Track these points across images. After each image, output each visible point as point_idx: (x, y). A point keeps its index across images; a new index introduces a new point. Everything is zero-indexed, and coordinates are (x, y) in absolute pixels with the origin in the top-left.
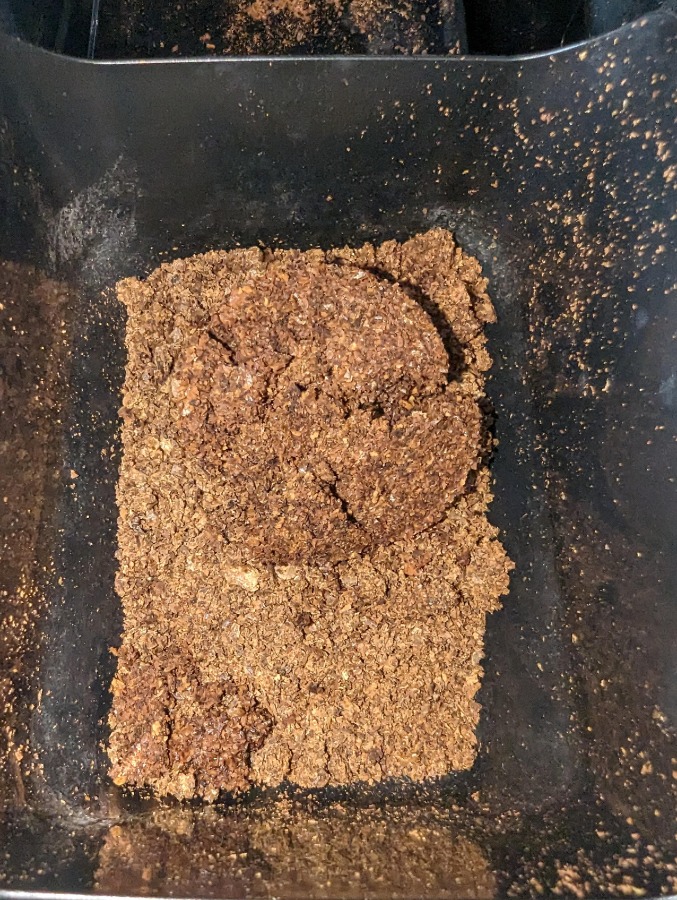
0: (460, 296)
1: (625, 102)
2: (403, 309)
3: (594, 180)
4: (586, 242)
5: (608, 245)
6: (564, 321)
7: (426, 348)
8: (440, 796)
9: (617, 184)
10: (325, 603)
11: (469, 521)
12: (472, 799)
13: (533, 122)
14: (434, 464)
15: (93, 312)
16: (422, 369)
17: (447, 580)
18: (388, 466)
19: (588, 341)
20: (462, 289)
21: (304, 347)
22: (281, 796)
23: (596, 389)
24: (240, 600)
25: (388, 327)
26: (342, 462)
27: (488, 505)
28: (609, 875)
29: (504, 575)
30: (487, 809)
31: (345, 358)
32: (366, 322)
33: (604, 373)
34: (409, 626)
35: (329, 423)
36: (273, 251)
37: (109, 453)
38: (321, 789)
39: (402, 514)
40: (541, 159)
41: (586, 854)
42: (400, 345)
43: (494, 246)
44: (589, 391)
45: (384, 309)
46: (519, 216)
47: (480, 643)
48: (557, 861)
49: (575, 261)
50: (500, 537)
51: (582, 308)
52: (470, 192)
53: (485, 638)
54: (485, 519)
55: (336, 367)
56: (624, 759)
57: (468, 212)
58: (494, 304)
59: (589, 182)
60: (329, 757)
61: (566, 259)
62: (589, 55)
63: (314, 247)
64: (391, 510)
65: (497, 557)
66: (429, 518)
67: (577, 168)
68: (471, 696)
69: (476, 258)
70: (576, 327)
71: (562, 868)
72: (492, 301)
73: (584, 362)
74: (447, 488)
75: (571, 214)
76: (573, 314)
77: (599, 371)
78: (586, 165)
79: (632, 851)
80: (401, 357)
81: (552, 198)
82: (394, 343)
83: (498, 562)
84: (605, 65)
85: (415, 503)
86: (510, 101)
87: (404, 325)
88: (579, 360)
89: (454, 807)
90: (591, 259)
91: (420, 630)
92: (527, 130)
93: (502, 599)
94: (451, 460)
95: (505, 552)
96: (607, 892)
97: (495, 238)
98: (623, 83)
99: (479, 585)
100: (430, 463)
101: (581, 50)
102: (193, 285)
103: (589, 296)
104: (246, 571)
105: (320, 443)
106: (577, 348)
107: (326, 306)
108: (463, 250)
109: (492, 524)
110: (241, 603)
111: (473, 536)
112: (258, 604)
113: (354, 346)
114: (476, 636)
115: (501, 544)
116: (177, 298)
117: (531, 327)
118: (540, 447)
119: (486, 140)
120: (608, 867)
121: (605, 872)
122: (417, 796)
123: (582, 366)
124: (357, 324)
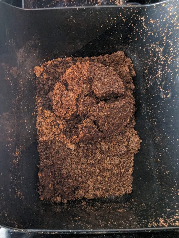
0: (126, 70)
1: (175, 19)
2: (112, 74)
3: (165, 39)
4: (163, 56)
5: (169, 57)
6: (156, 77)
7: (118, 85)
8: (123, 200)
9: (172, 41)
10: (92, 152)
11: (129, 130)
12: (132, 201)
13: (148, 23)
14: (121, 116)
15: (27, 76)
16: (118, 90)
17: (124, 145)
18: (109, 117)
19: (163, 83)
20: (127, 67)
21: (86, 85)
22: (83, 201)
23: (166, 96)
24: (70, 152)
25: (108, 79)
26: (97, 116)
27: (134, 125)
28: (172, 221)
29: (139, 144)
30: (136, 203)
31: (97, 88)
32: (102, 78)
33: (168, 92)
34: (114, 158)
35: (93, 105)
36: (75, 58)
37: (34, 114)
38: (93, 199)
39: (113, 129)
40: (150, 32)
41: (165, 215)
42: (111, 84)
43: (135, 55)
44: (164, 96)
45: (107, 74)
46: (143, 48)
47: (132, 161)
48: (158, 217)
49: (159, 61)
50: (138, 134)
51: (162, 74)
52: (129, 41)
53: (134, 160)
54: (134, 129)
55: (95, 90)
56: (173, 191)
57: (128, 46)
58: (135, 71)
59: (164, 40)
60: (95, 191)
61: (157, 60)
62: (165, 5)
63: (86, 57)
64: (110, 128)
65: (137, 139)
66: (120, 130)
67: (160, 36)
68: (130, 175)
69: (130, 59)
70: (160, 79)
71: (159, 219)
72: (135, 70)
73: (162, 88)
74: (124, 121)
75: (158, 48)
76: (159, 75)
77: (167, 91)
78: (163, 35)
79: (177, 214)
80: (112, 87)
81: (153, 43)
82: (110, 84)
83: (138, 141)
84: (170, 8)
85: (116, 126)
86: (142, 17)
87: (113, 79)
88: (160, 88)
89: (127, 203)
90: (165, 61)
91: (117, 158)
92: (146, 25)
93: (138, 150)
94: (125, 114)
95: (139, 138)
96: (172, 225)
97: (136, 53)
98: (175, 13)
99: (132, 147)
100: (120, 115)
101: (163, 3)
102: (54, 68)
103: (164, 71)
104: (71, 144)
105: (90, 110)
106: (160, 85)
107: (91, 74)
108: (127, 57)
109: (136, 130)
110: (70, 153)
111: (131, 134)
112: (75, 153)
113: (99, 85)
114: (131, 159)
115: (138, 136)
116: (49, 72)
117: (146, 78)
118: (149, 110)
119: (135, 27)
120: (171, 218)
121: (171, 220)
122: (117, 200)
123: (162, 90)
124: (100, 79)
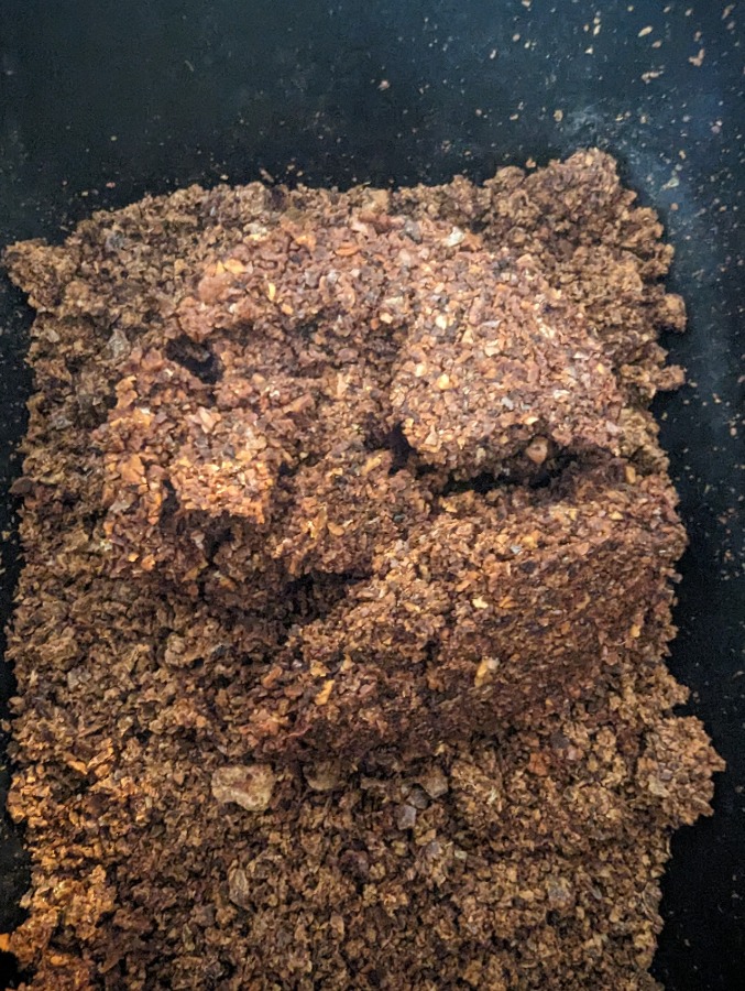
2: (537, 307)
7: (581, 383)
16: (575, 424)
18: (505, 621)
25: (510, 344)
27: (667, 644)
29: (706, 783)
39: (527, 689)
42: (531, 377)
43: (674, 183)
52: (645, 76)
57: (635, 120)
65: (696, 749)
95: (708, 739)
97: (679, 168)
107: (389, 301)
124: (449, 338)
